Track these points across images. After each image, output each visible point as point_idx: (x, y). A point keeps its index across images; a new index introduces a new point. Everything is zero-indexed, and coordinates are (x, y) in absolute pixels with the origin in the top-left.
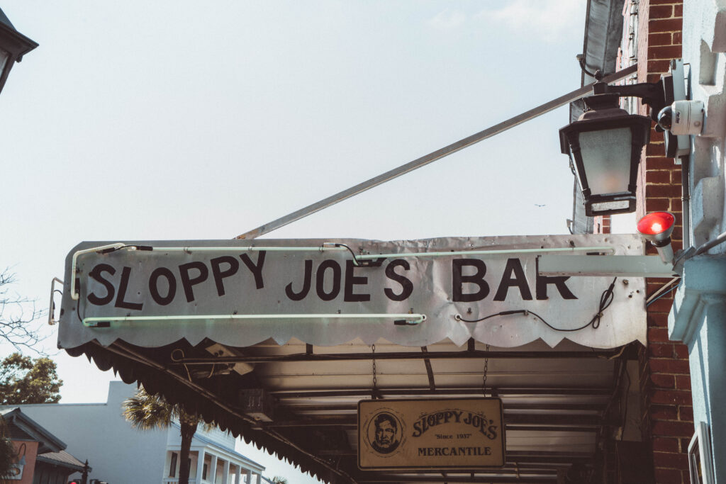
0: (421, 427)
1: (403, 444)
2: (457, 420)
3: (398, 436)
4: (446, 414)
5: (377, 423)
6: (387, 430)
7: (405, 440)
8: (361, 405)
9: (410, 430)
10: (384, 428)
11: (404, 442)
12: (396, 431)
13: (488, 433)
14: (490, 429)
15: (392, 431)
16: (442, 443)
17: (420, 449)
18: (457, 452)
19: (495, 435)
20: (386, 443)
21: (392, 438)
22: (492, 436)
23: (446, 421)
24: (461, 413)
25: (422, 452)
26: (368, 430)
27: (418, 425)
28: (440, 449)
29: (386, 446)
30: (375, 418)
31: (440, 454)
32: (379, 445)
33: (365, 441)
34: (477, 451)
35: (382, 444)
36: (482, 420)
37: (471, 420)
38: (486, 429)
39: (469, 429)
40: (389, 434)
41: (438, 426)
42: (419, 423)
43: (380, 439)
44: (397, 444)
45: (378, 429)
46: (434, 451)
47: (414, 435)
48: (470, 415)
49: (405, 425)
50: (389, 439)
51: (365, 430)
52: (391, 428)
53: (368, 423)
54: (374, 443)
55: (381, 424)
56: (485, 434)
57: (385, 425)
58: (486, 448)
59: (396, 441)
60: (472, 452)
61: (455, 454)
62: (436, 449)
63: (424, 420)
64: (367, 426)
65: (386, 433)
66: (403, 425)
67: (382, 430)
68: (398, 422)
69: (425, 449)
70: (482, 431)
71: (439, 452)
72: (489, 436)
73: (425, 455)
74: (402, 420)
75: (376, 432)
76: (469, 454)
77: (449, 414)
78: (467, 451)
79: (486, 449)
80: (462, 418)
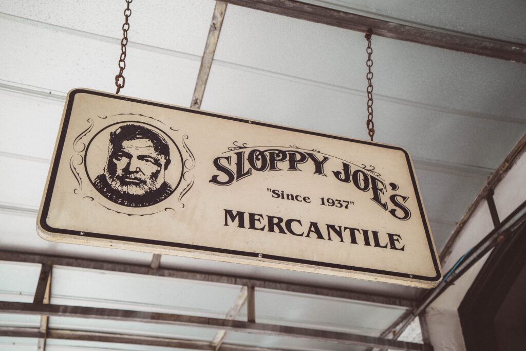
0: (233, 168)
1: (183, 194)
2: (319, 170)
3: (171, 176)
4: (292, 156)
5: (116, 140)
6: (141, 158)
7: (190, 186)
8: (77, 96)
9: (203, 170)
10: (135, 153)
11: (186, 192)
12: (168, 162)
13: (391, 206)
14: (392, 198)
15: (157, 162)
16: (285, 209)
17: (228, 212)
18: (325, 235)
19: (407, 215)
20: (137, 184)
21: (155, 176)
22: (400, 213)
23: (292, 167)
24: (326, 159)
25: (233, 219)
26: (87, 149)
27: (224, 163)
28: (281, 220)
29: (134, 190)
30: (113, 129)
31: (282, 231)
32: (116, 185)
33: (73, 170)
34: (371, 238)
35: (123, 183)
36: (374, 179)
37: (347, 174)
38: (385, 198)
39: (347, 191)
40: (148, 169)
41: (274, 173)
42: (228, 158)
43: (120, 172)
44: (164, 192)
45: (117, 151)
46: (265, 222)
47: (214, 180)
48: (346, 167)
49: (192, 155)
50: (146, 177)
51: (80, 146)
52: (154, 154)
53: (90, 136)
54: (102, 178)
55: (126, 144)
56: (384, 206)
57: (138, 146)
58: (391, 236)
59: (165, 185)
60: (360, 237)
61: (320, 236)
62: (271, 219)
63: (239, 155)
64: (86, 140)
65: (135, 164)
66: (186, 156)
67: (129, 156)
68: (172, 148)
69: (241, 214)
70: (376, 199)
71: (278, 225)
72: (393, 212)
73: (241, 225)
74: (185, 146)
75: (111, 158)
76: (354, 241)
77: (298, 157)
78: (346, 235)
79: (392, 239)
80: (328, 168)
